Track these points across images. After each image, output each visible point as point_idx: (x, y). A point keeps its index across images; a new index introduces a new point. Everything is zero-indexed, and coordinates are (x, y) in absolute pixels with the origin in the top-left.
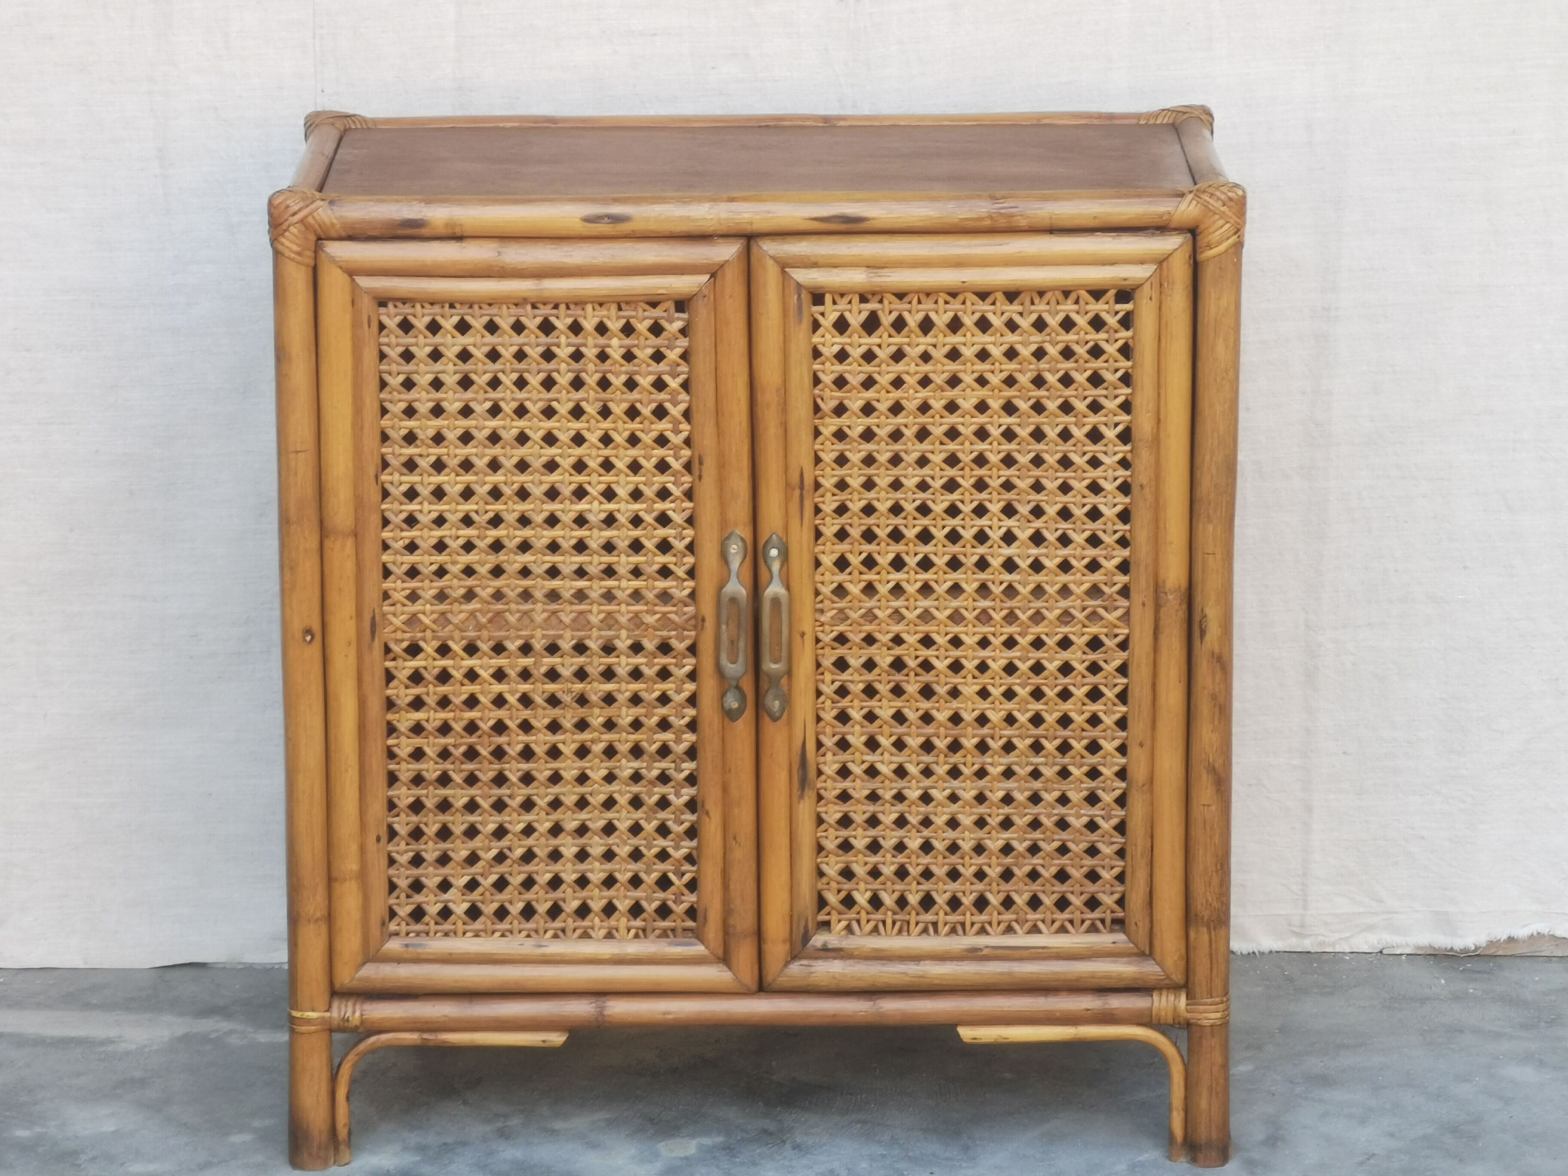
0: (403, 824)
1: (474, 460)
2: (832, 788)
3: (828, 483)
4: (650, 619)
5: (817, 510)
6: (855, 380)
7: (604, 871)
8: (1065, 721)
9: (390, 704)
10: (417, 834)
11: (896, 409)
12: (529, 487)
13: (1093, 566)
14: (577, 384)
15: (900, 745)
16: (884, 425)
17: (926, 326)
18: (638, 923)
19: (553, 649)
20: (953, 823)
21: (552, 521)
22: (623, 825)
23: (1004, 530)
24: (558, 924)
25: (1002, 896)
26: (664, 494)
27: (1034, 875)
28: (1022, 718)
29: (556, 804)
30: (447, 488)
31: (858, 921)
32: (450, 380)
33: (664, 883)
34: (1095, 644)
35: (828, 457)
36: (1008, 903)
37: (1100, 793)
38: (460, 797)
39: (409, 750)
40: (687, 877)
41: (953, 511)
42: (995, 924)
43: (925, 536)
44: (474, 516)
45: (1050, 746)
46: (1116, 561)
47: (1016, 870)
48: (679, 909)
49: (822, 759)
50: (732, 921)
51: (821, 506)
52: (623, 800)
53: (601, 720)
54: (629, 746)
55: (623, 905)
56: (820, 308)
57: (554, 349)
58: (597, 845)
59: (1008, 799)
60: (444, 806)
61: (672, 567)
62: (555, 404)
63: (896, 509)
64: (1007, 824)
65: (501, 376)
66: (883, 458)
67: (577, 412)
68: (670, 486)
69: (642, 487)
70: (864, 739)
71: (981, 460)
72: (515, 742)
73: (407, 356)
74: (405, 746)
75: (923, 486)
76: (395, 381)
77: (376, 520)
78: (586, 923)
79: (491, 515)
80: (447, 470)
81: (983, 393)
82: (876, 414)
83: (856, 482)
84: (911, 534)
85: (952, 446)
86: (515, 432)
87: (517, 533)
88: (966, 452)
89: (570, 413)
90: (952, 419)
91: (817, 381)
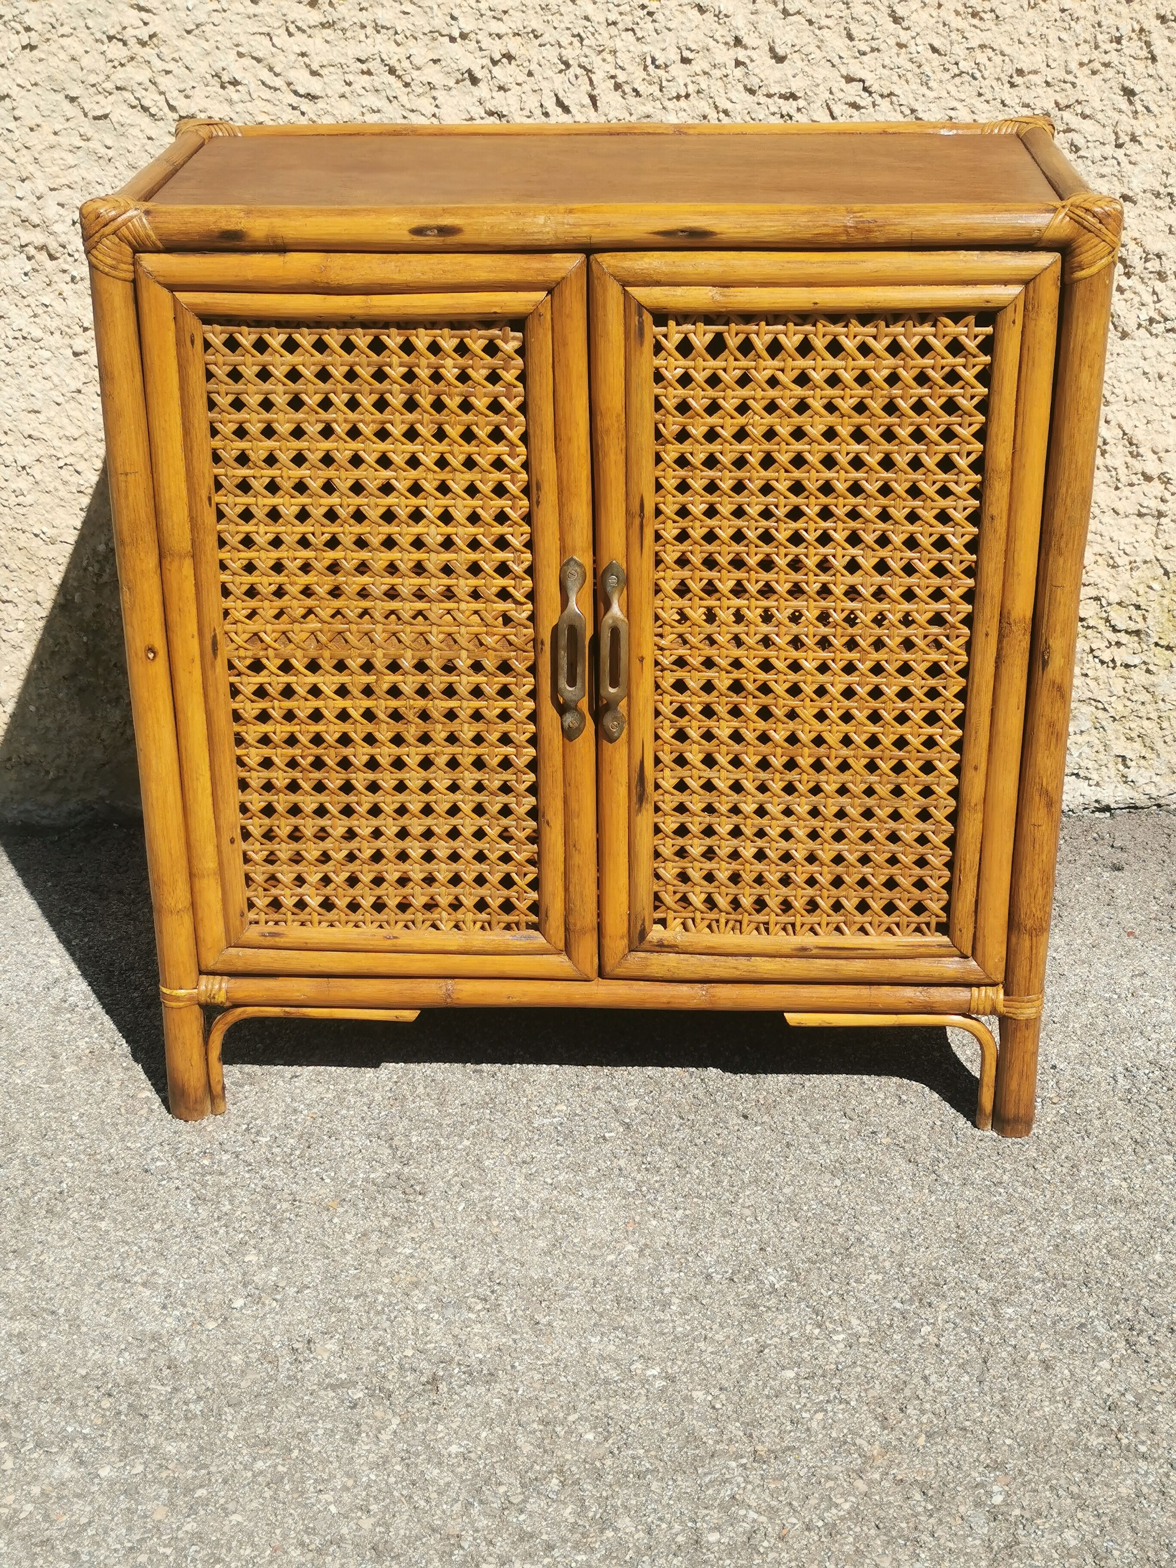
0: (256, 827)
1: (309, 482)
2: (669, 803)
3: (669, 510)
4: (489, 640)
5: (658, 537)
6: (698, 405)
7: (449, 871)
8: (901, 743)
9: (237, 717)
10: (269, 835)
11: (741, 435)
12: (365, 510)
13: (938, 595)
14: (411, 405)
15: (736, 762)
16: (727, 453)
17: (775, 348)
18: (484, 916)
19: (394, 667)
20: (787, 835)
21: (389, 543)
22: (467, 831)
23: (848, 558)
24: (408, 916)
25: (832, 901)
26: (502, 518)
27: (863, 883)
28: (859, 740)
29: (402, 810)
30: (282, 510)
31: (693, 920)
32: (280, 400)
33: (507, 882)
34: (935, 670)
35: (670, 484)
36: (837, 907)
37: (932, 810)
38: (309, 803)
39: (259, 759)
40: (530, 877)
41: (796, 539)
42: (824, 924)
43: (767, 564)
44: (310, 537)
45: (885, 766)
46: (962, 591)
47: (846, 878)
48: (523, 905)
49: (660, 774)
50: (571, 920)
51: (662, 532)
52: (466, 808)
53: (444, 735)
54: (471, 759)
55: (469, 901)
56: (663, 329)
57: (387, 369)
58: (442, 849)
59: (841, 814)
60: (295, 810)
61: (511, 590)
62: (389, 426)
63: (738, 537)
64: (839, 836)
65: (332, 396)
66: (726, 485)
67: (411, 434)
68: (508, 510)
69: (480, 511)
70: (701, 756)
71: (827, 489)
72: (360, 754)
73: (235, 375)
74: (254, 756)
75: (766, 514)
76: (224, 401)
77: (213, 541)
78: (435, 916)
79: (327, 537)
80: (281, 493)
81: (831, 419)
82: (719, 440)
83: (698, 509)
84: (752, 561)
85: (797, 474)
86: (349, 454)
87: (355, 555)
88: (812, 479)
89: (404, 435)
90: (798, 446)
91: (658, 406)
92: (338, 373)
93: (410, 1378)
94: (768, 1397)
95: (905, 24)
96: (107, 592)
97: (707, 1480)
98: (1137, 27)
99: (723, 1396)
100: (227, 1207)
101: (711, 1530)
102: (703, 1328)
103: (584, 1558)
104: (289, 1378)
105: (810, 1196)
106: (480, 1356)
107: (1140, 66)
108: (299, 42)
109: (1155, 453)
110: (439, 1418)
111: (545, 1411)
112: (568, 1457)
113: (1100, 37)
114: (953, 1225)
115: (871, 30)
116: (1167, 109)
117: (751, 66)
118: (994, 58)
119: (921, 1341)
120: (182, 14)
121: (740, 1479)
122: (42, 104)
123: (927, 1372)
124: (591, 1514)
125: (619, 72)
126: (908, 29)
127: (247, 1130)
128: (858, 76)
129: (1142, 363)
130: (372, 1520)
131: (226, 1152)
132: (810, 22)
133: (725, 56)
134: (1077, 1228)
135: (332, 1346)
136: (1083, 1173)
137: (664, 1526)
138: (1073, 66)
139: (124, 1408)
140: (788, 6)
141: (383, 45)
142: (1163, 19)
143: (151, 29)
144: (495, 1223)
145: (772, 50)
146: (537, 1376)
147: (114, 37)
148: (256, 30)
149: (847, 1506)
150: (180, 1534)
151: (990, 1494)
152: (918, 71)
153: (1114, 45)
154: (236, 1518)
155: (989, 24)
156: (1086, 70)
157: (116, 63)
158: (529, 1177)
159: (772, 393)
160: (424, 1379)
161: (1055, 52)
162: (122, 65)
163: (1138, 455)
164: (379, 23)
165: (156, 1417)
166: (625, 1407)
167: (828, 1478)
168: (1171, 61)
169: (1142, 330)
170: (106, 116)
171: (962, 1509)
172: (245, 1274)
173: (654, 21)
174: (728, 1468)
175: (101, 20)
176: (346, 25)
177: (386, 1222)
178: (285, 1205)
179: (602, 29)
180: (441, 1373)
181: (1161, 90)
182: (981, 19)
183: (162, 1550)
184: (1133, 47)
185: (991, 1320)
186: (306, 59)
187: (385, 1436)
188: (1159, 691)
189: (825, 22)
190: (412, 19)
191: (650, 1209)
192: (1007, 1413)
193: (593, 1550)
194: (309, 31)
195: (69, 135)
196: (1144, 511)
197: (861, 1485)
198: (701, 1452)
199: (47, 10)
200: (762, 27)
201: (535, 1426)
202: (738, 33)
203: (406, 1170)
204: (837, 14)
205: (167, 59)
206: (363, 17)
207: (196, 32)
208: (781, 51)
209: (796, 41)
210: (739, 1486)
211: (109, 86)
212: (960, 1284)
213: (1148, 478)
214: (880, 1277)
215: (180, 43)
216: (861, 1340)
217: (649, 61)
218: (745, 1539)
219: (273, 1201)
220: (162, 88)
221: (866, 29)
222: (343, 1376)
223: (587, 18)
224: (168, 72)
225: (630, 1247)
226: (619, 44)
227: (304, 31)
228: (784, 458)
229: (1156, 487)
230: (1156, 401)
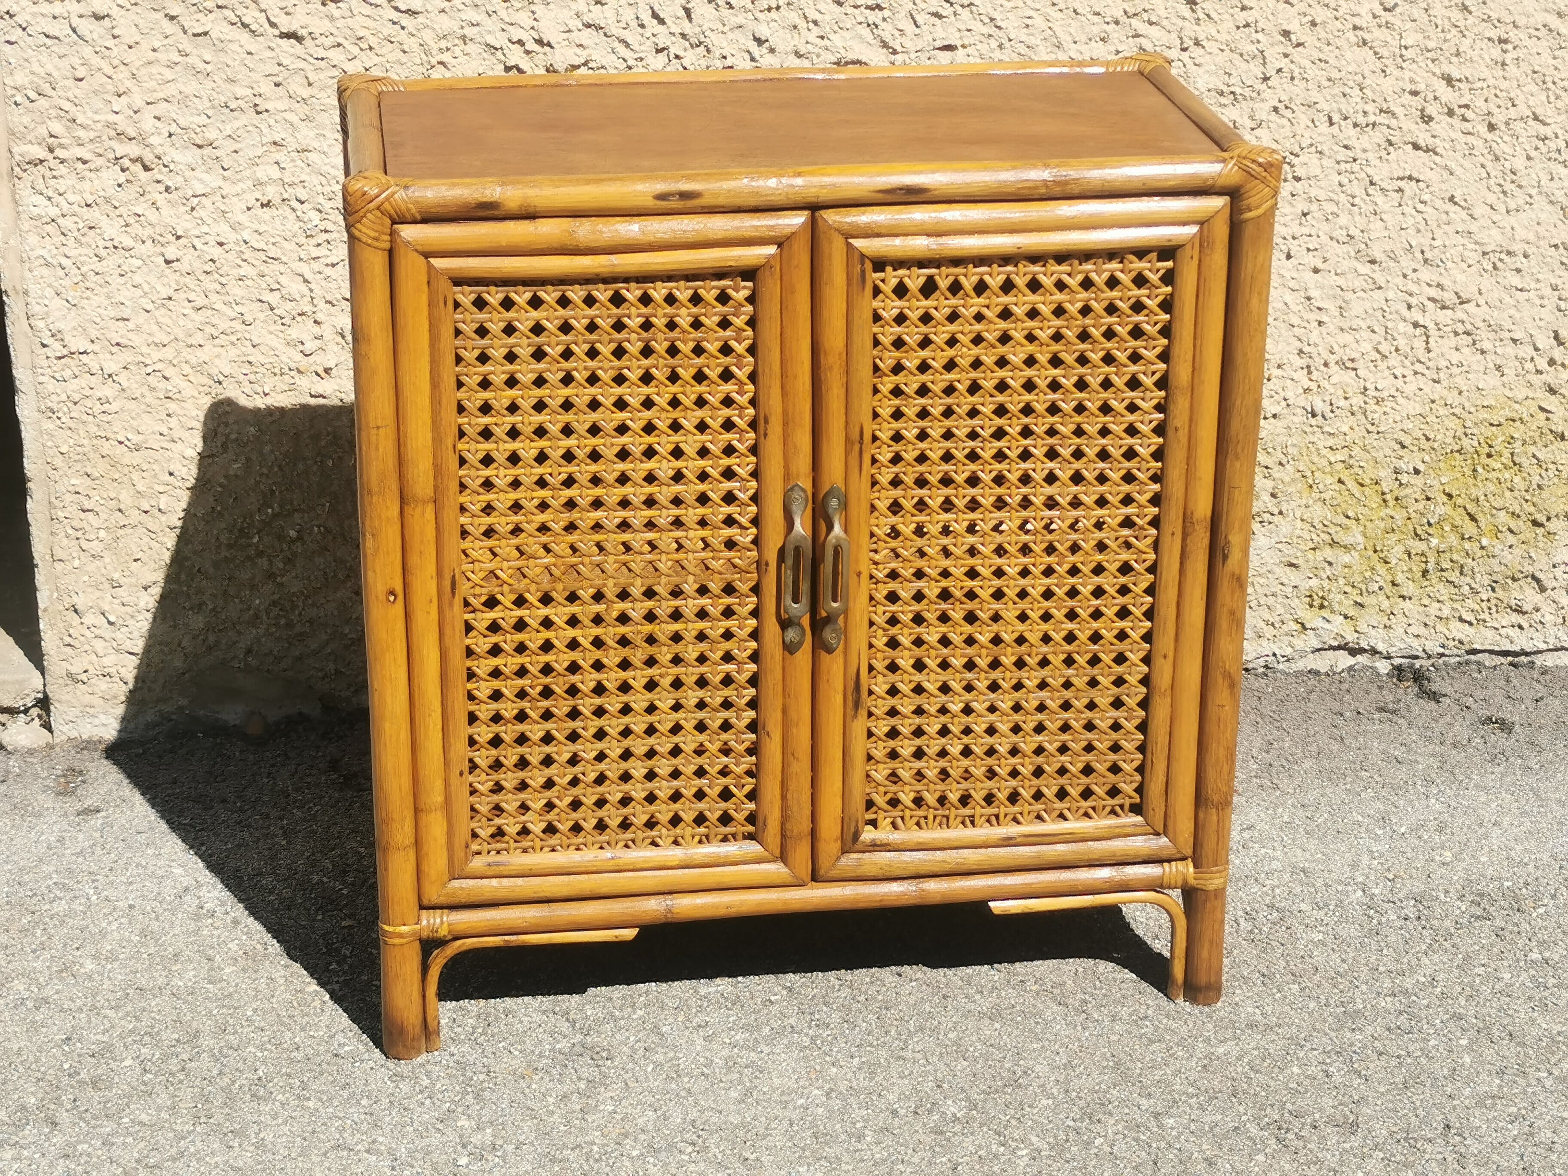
1: (548, 426)
2: (881, 707)
3: (885, 436)
5: (874, 461)
6: (912, 341)
8: (1096, 637)
9: (469, 652)
11: (950, 366)
12: (601, 450)
13: (1127, 500)
17: (981, 288)
19: (624, 595)
21: (623, 479)
23: (1046, 472)
26: (729, 450)
30: (522, 453)
31: (902, 818)
32: (524, 353)
34: (1125, 569)
35: (885, 412)
40: (748, 789)
41: (1000, 457)
42: (1026, 813)
43: (973, 481)
44: (548, 478)
45: (1081, 660)
46: (1149, 495)
48: (740, 817)
49: (874, 681)
50: (788, 827)
51: (878, 456)
56: (882, 275)
57: (626, 320)
61: (737, 516)
62: (625, 372)
63: (947, 457)
65: (573, 347)
66: (936, 411)
67: (647, 378)
68: (735, 443)
69: (708, 445)
71: (1027, 410)
73: (481, 331)
75: (973, 435)
76: (470, 356)
77: (454, 486)
79: (564, 476)
80: (521, 437)
81: (1031, 348)
82: (931, 371)
83: (910, 433)
84: (960, 478)
85: (1000, 398)
86: (587, 399)
87: (590, 492)
88: (1014, 402)
89: (641, 379)
90: (1001, 373)
91: (876, 343)
92: (579, 325)
158: (708, 1040)
159: (978, 327)
191: (828, 1058)
203: (589, 1039)
212: (1121, 1102)
225: (816, 1092)
228: (988, 384)
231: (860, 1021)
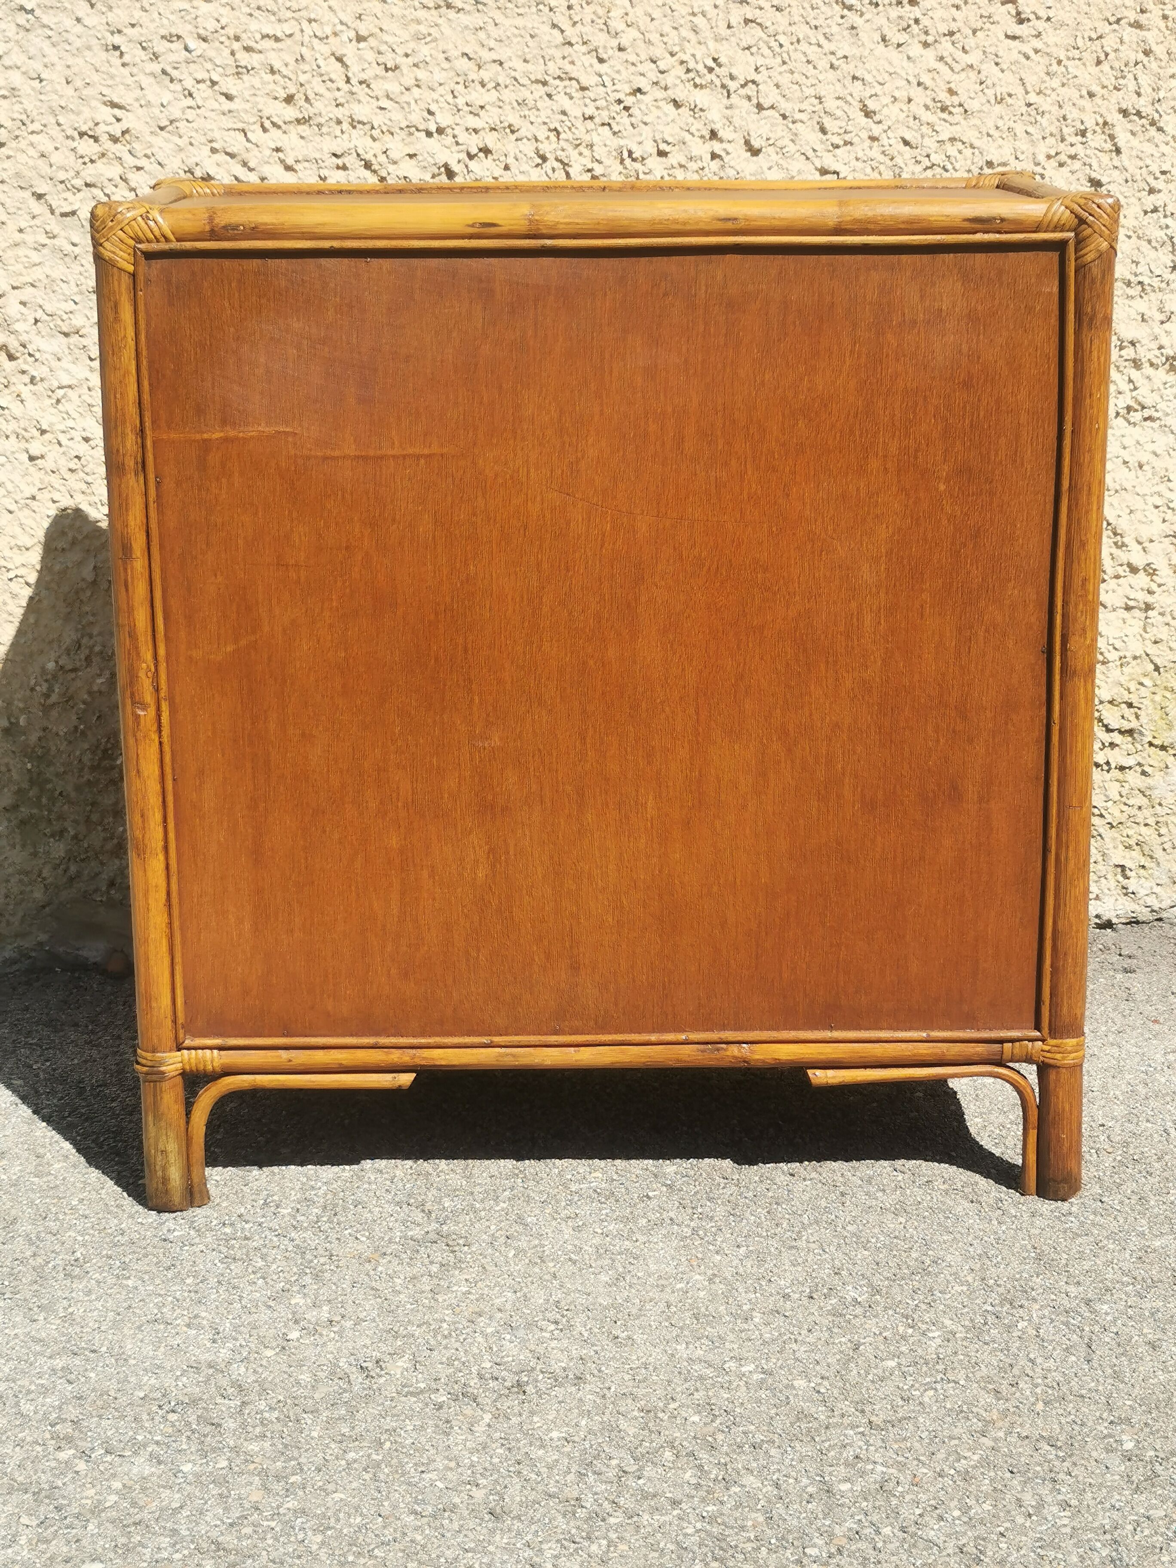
93: (492, 1384)
94: (873, 1382)
95: (877, 118)
96: (54, 713)
97: (827, 1444)
98: (1101, 121)
99: (826, 1383)
100: (260, 1263)
101: (840, 1481)
102: (792, 1333)
103: (715, 1508)
104: (364, 1389)
105: (876, 1231)
106: (563, 1365)
107: (1105, 158)
108: (275, 137)
109: (1140, 543)
110: (532, 1413)
111: (642, 1403)
112: (678, 1435)
113: (1066, 130)
114: (1029, 1247)
115: (843, 124)
116: (1133, 200)
117: (726, 159)
118: (964, 151)
119: (1020, 1333)
120: (156, 111)
121: (861, 1443)
122: (8, 203)
123: (1032, 1356)
124: (713, 1476)
125: (596, 166)
126: (880, 122)
127: (266, 1204)
128: (832, 169)
129: (1122, 453)
130: (484, 1491)
131: (247, 1222)
132: (784, 117)
133: (702, 149)
134: (1157, 1243)
135: (403, 1363)
136: (1152, 1203)
137: (791, 1481)
138: (1041, 158)
139: (193, 1419)
140: (762, 101)
141: (359, 140)
142: (1124, 113)
143: (124, 125)
144: (551, 1264)
145: (747, 143)
146: (627, 1377)
147: (85, 133)
148: (231, 126)
149: (976, 1457)
150: (282, 1511)
151: (1120, 1442)
152: (890, 164)
153: (1079, 138)
154: (337, 1496)
155: (958, 118)
156: (1053, 163)
157: (87, 160)
158: (577, 1229)
160: (508, 1384)
161: (1023, 145)
162: (92, 161)
163: (1124, 545)
164: (356, 118)
165: (230, 1424)
166: (726, 1396)
167: (951, 1438)
168: (1134, 153)
169: (1120, 419)
170: (74, 213)
171: (1094, 1454)
172: (294, 1313)
173: (630, 116)
174: (845, 1435)
175: (72, 117)
176: (322, 121)
177: (434, 1268)
178: (322, 1260)
179: (579, 123)
180: (526, 1379)
181: (1127, 181)
182: (950, 113)
183: (265, 1523)
184: (1097, 140)
185: (1088, 1314)
186: (280, 155)
187: (480, 1428)
188: (1155, 794)
189: (798, 116)
190: (388, 115)
191: (711, 1247)
192: (1123, 1382)
193: (722, 1503)
194: (284, 127)
195: (34, 233)
196: (1131, 603)
197: (987, 1442)
198: (815, 1425)
199: (17, 107)
200: (737, 121)
201: (636, 1413)
202: (714, 127)
203: (445, 1228)
204: (810, 109)
205: (139, 155)
206: (340, 113)
207: (170, 128)
208: (756, 144)
209: (771, 135)
210: (861, 1448)
211: (78, 182)
212: (1047, 1290)
213: (1134, 570)
214: (965, 1288)
215: (153, 139)
216: (957, 1335)
217: (625, 154)
218: (877, 1486)
219: (309, 1256)
220: (133, 184)
221: (838, 123)
222: (422, 1385)
223: (564, 113)
224: (139, 169)
225: (698, 1277)
226: (596, 139)
227: (279, 127)
229: (1142, 579)
230: (1138, 490)
231: (747, 1215)
